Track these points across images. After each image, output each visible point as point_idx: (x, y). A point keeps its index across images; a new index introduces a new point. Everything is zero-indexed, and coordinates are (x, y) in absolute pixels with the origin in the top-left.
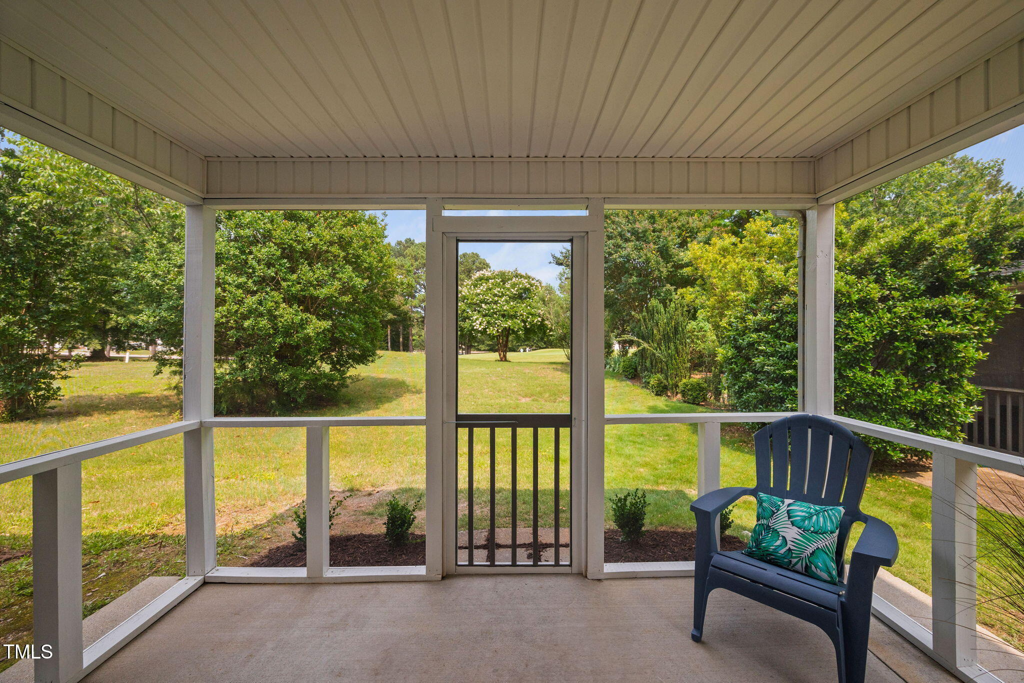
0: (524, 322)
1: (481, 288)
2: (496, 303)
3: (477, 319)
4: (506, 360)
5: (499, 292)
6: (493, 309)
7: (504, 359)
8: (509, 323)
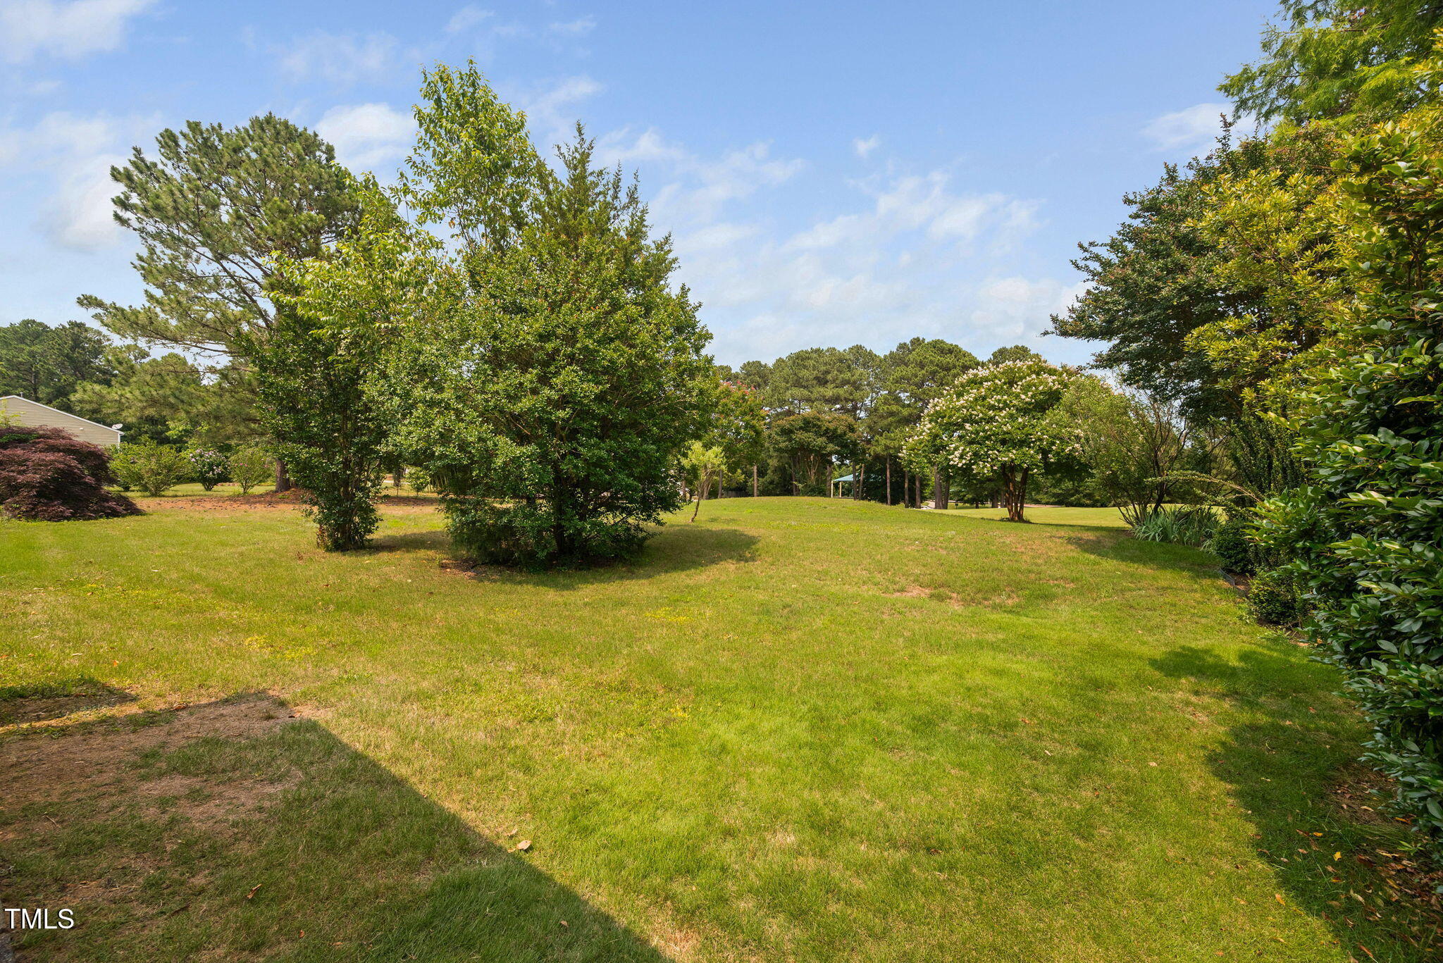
0: (1044, 451)
1: (967, 398)
2: (990, 420)
3: (956, 449)
4: (1022, 519)
5: (999, 401)
6: (984, 431)
7: (1017, 517)
8: (1013, 454)
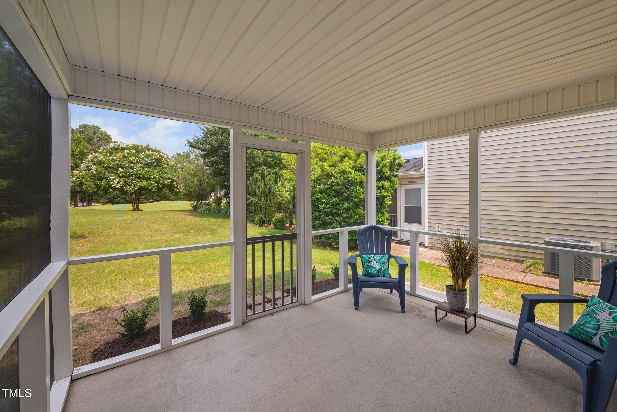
0: (156, 182)
1: (118, 156)
2: (132, 168)
3: (113, 179)
4: (139, 210)
5: (134, 160)
6: (129, 172)
7: (137, 209)
8: (145, 183)
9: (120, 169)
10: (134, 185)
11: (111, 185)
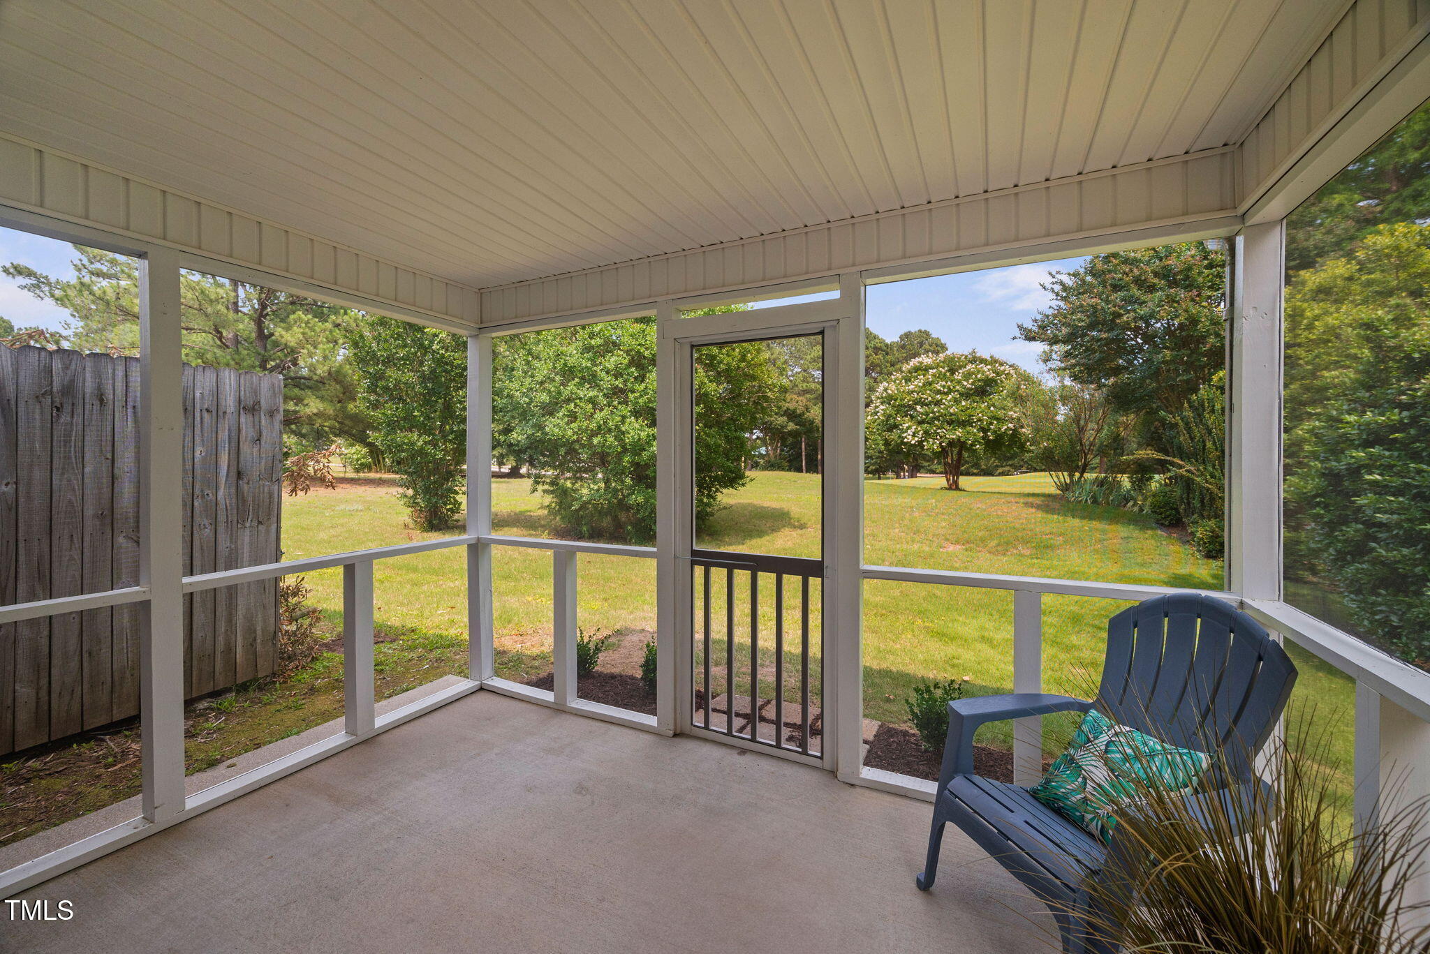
0: (984, 430)
1: (916, 383)
2: (938, 403)
3: (908, 428)
4: (957, 488)
5: (944, 386)
6: (933, 412)
7: (954, 486)
8: (959, 433)
9: (918, 408)
10: (941, 437)
11: (904, 438)
